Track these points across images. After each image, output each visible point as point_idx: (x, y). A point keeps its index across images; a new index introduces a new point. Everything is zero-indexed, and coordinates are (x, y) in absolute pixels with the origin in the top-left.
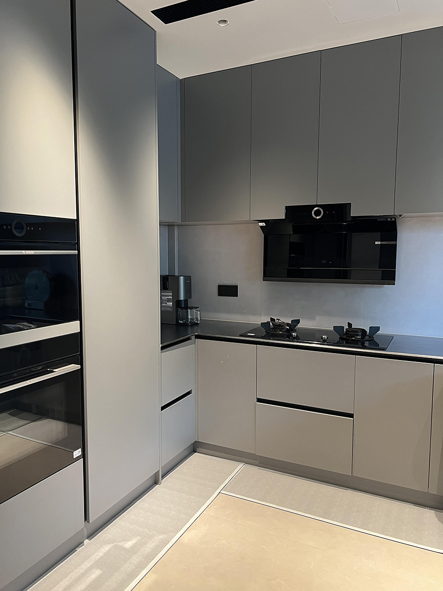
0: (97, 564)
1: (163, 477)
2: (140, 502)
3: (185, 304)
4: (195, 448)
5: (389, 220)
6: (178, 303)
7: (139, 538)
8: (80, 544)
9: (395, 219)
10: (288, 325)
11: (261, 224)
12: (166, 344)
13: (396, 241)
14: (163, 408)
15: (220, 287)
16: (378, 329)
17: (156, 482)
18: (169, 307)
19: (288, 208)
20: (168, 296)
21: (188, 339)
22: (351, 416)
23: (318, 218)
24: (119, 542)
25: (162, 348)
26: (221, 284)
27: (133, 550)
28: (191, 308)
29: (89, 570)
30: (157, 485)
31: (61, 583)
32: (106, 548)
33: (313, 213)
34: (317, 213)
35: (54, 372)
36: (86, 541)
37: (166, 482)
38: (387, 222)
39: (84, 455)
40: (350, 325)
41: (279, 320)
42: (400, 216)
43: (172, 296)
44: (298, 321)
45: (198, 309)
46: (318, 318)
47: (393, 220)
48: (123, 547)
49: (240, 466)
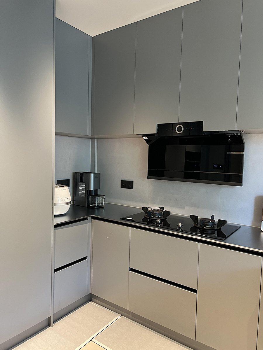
4: (90, 298)
5: (236, 134)
6: (89, 192)
11: (145, 138)
14: (55, 271)
15: (122, 181)
17: (49, 325)
18: (83, 194)
19: (159, 126)
20: (83, 186)
21: (86, 219)
22: (195, 291)
26: (124, 179)
28: (99, 196)
30: (50, 327)
33: (176, 129)
34: (180, 129)
37: (57, 325)
42: (243, 131)
43: (86, 187)
45: (104, 197)
47: (239, 134)
49: (118, 317)
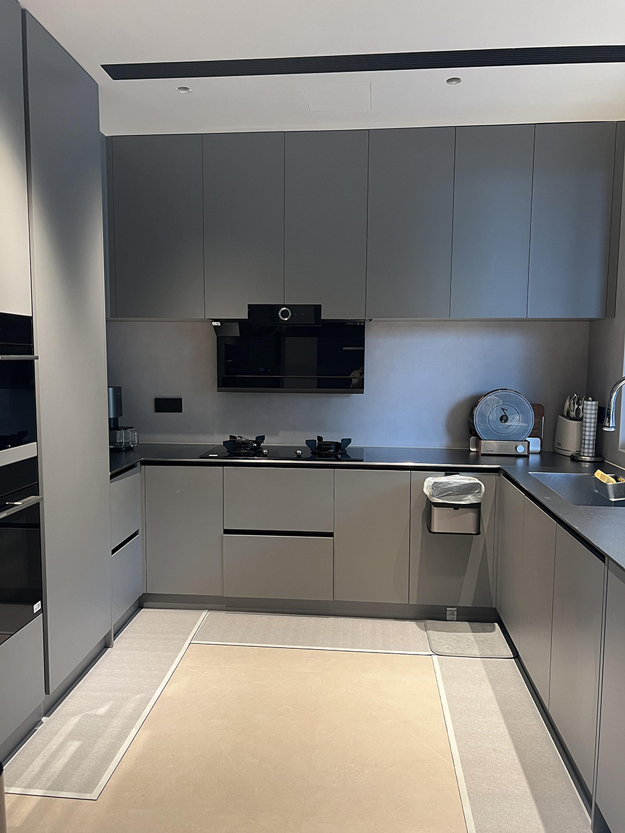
0: (72, 736)
1: (116, 635)
2: (95, 668)
3: (114, 423)
5: (358, 324)
7: (111, 702)
8: (39, 723)
9: (364, 323)
10: (254, 442)
11: (215, 324)
12: (114, 472)
13: (364, 346)
14: (114, 551)
15: (156, 400)
16: (349, 441)
17: (106, 645)
19: (251, 307)
21: (133, 466)
22: (331, 535)
23: (286, 319)
24: (87, 711)
25: (112, 477)
26: (159, 397)
27: (110, 715)
28: (125, 429)
29: (63, 745)
30: (109, 649)
31: (34, 763)
32: (76, 719)
33: (280, 314)
34: (285, 314)
35: (16, 505)
36: (44, 719)
37: (119, 643)
38: (356, 325)
39: (43, 610)
40: (320, 439)
41: (241, 437)
42: (371, 320)
44: (263, 438)
45: (133, 429)
46: (281, 433)
47: (362, 324)
48: (95, 715)
49: (205, 613)
